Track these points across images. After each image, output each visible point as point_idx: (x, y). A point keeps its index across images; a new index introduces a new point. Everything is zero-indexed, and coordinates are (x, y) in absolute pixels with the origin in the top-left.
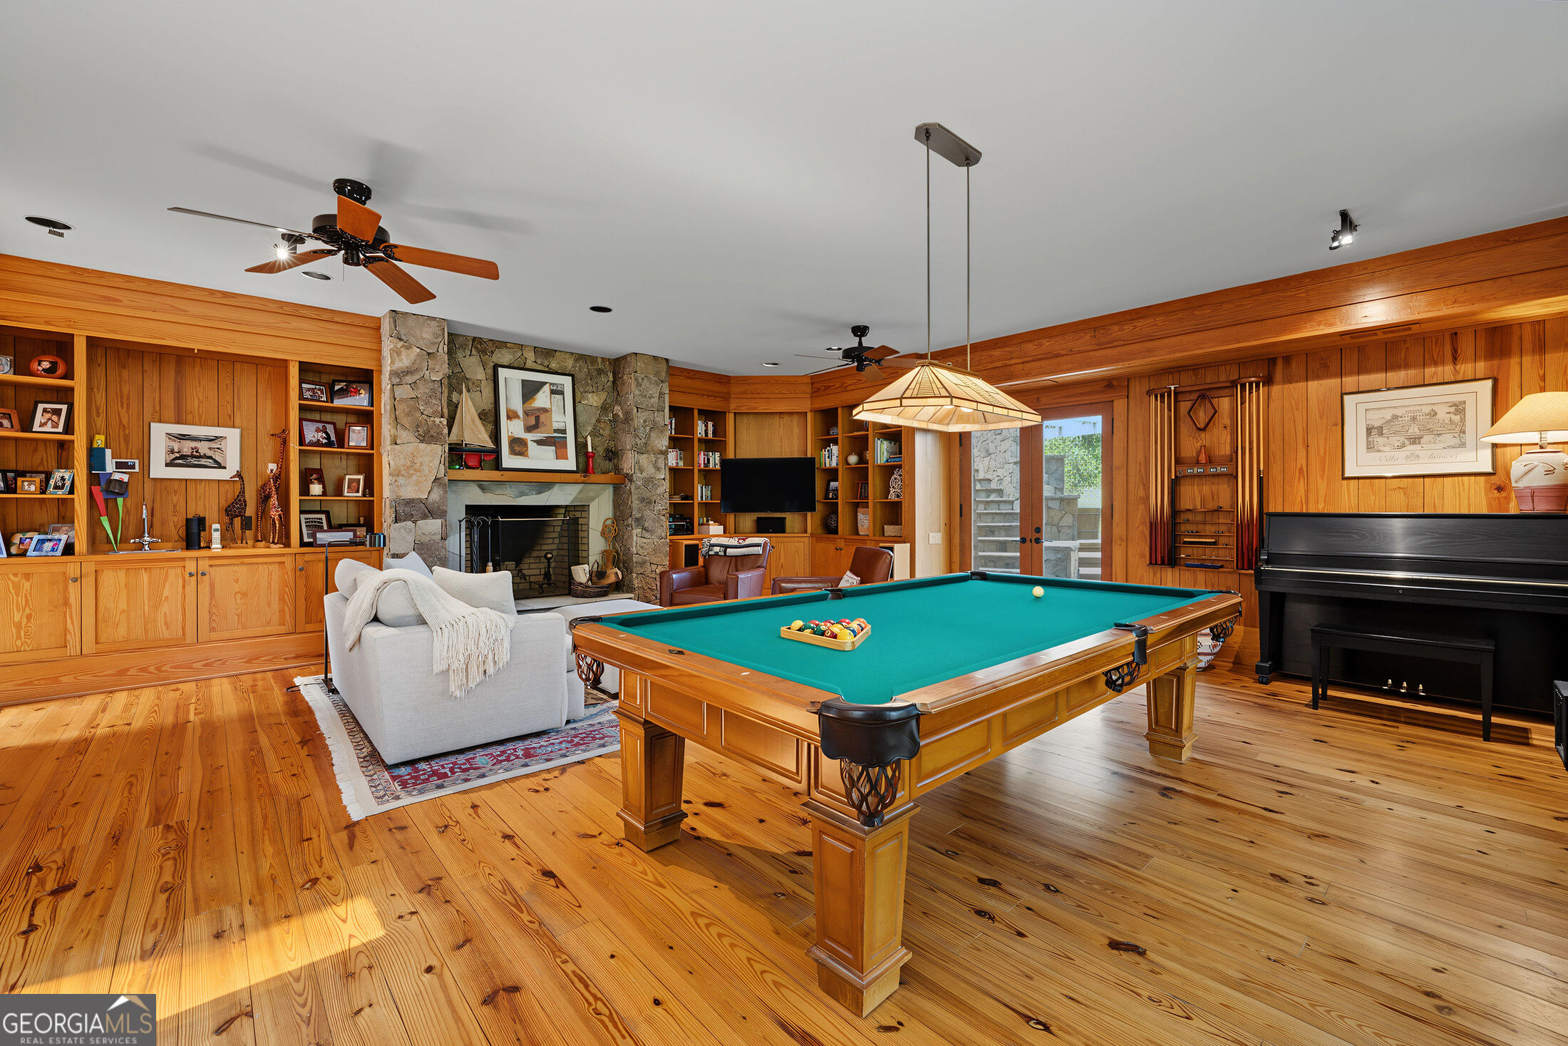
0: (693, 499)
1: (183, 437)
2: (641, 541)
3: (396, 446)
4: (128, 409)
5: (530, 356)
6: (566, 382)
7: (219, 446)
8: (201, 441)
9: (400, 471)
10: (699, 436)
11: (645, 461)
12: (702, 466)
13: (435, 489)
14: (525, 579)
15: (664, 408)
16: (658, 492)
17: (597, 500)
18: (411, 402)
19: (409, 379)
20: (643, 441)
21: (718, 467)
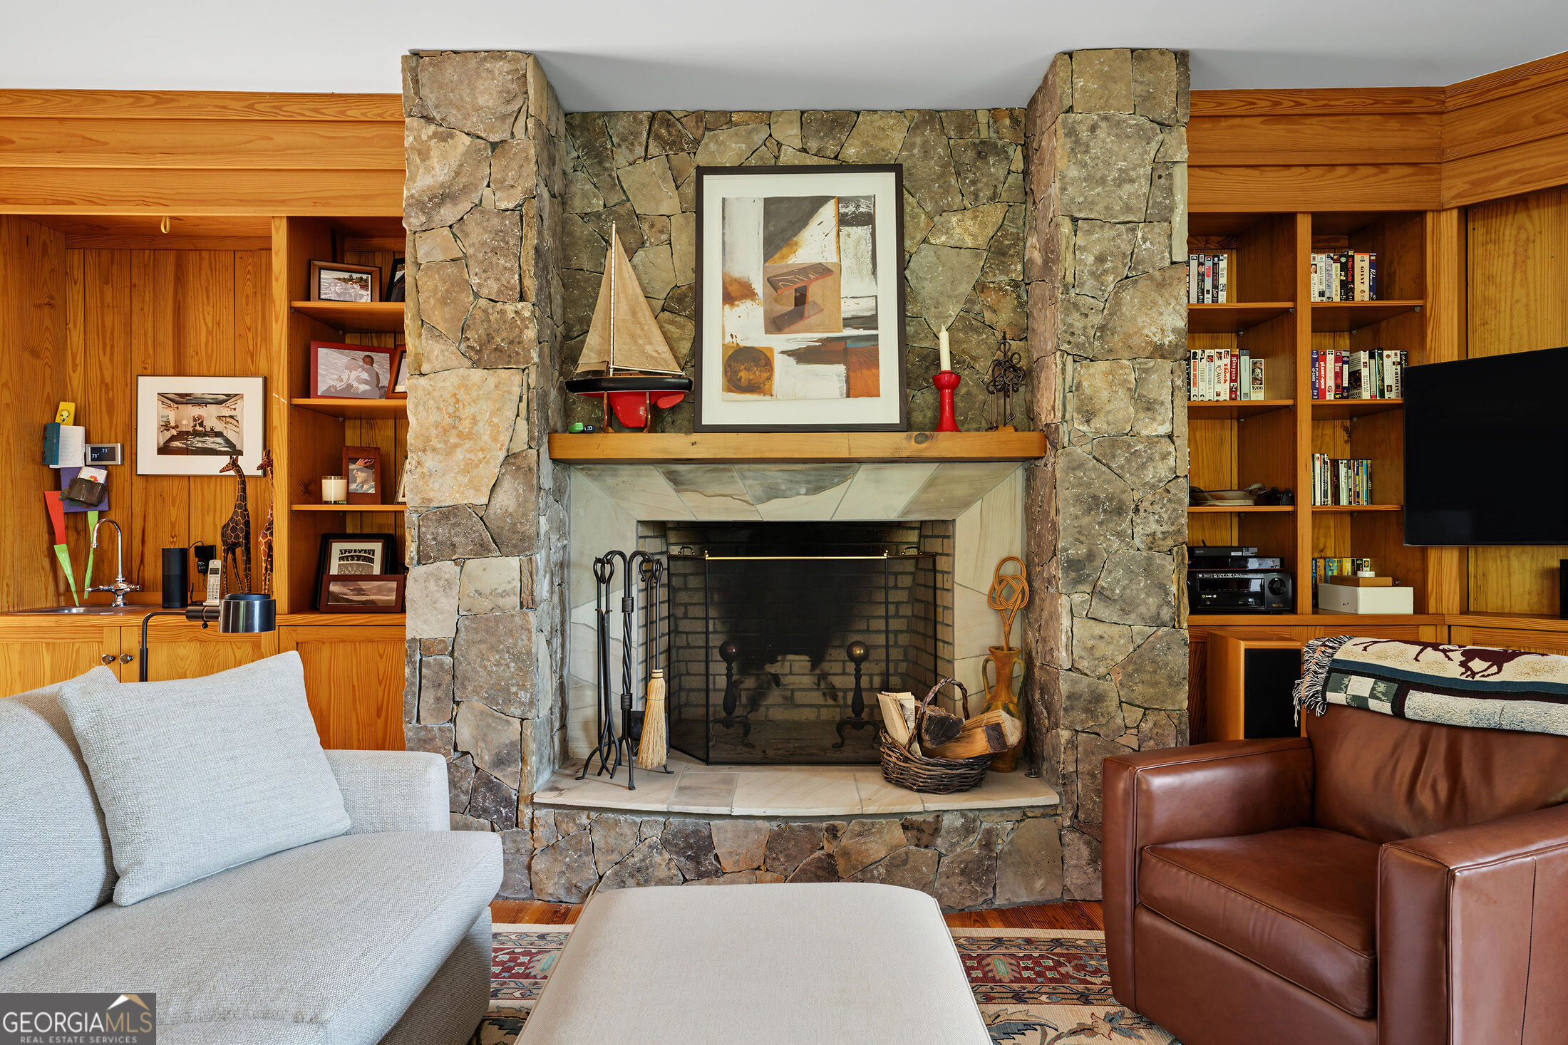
0: (1293, 501)
1: (183, 399)
2: (1085, 630)
3: (422, 381)
4: (112, 354)
5: (789, 135)
6: (881, 187)
7: (232, 413)
8: (206, 404)
9: (428, 439)
10: (1315, 298)
11: (1099, 382)
12: (1330, 396)
13: (507, 484)
14: (835, 698)
15: (1171, 209)
16: (1149, 476)
17: (976, 507)
18: (451, 270)
19: (449, 213)
20: (1096, 320)
21: (1393, 396)
